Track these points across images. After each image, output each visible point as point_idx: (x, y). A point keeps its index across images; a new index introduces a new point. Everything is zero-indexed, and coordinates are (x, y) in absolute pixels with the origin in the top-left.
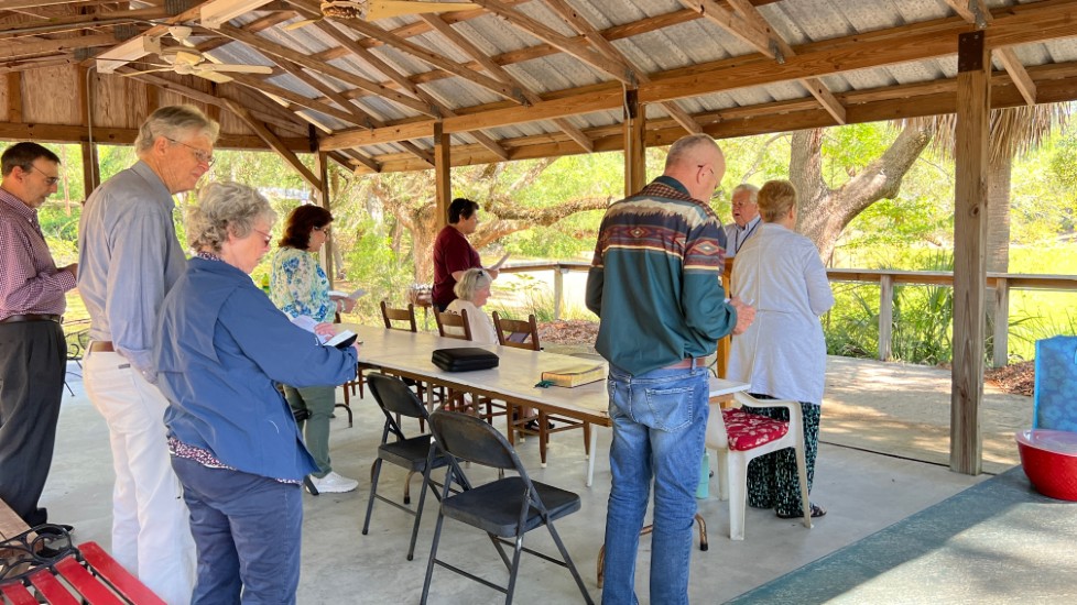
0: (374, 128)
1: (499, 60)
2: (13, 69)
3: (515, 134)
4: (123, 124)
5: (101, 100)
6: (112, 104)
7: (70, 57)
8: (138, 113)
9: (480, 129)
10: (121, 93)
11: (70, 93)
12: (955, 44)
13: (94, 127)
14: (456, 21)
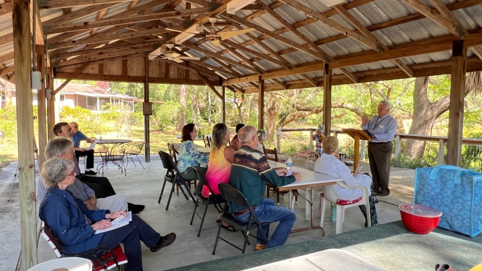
0: (240, 77)
1: (279, 53)
2: (124, 59)
3: (289, 80)
4: (157, 76)
5: (151, 68)
6: (154, 70)
7: (142, 54)
8: (163, 73)
9: (277, 78)
10: (157, 66)
11: (142, 67)
12: (451, 45)
13: (148, 77)
14: (263, 39)
